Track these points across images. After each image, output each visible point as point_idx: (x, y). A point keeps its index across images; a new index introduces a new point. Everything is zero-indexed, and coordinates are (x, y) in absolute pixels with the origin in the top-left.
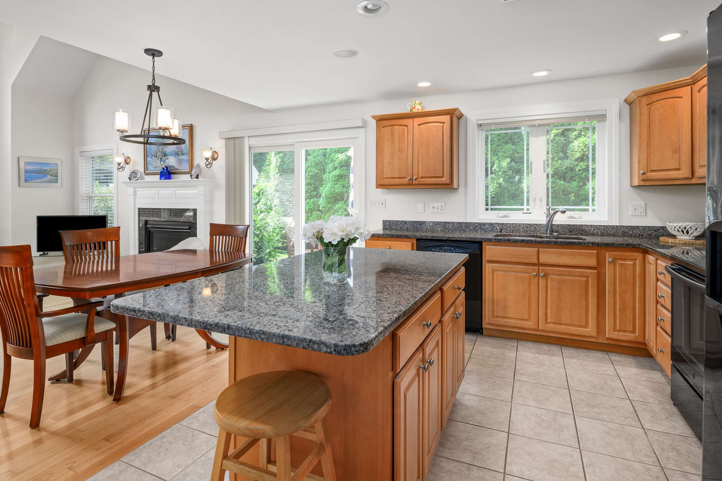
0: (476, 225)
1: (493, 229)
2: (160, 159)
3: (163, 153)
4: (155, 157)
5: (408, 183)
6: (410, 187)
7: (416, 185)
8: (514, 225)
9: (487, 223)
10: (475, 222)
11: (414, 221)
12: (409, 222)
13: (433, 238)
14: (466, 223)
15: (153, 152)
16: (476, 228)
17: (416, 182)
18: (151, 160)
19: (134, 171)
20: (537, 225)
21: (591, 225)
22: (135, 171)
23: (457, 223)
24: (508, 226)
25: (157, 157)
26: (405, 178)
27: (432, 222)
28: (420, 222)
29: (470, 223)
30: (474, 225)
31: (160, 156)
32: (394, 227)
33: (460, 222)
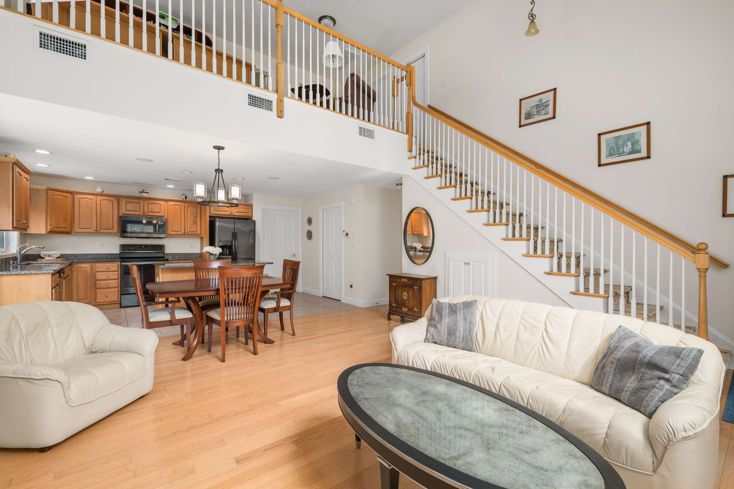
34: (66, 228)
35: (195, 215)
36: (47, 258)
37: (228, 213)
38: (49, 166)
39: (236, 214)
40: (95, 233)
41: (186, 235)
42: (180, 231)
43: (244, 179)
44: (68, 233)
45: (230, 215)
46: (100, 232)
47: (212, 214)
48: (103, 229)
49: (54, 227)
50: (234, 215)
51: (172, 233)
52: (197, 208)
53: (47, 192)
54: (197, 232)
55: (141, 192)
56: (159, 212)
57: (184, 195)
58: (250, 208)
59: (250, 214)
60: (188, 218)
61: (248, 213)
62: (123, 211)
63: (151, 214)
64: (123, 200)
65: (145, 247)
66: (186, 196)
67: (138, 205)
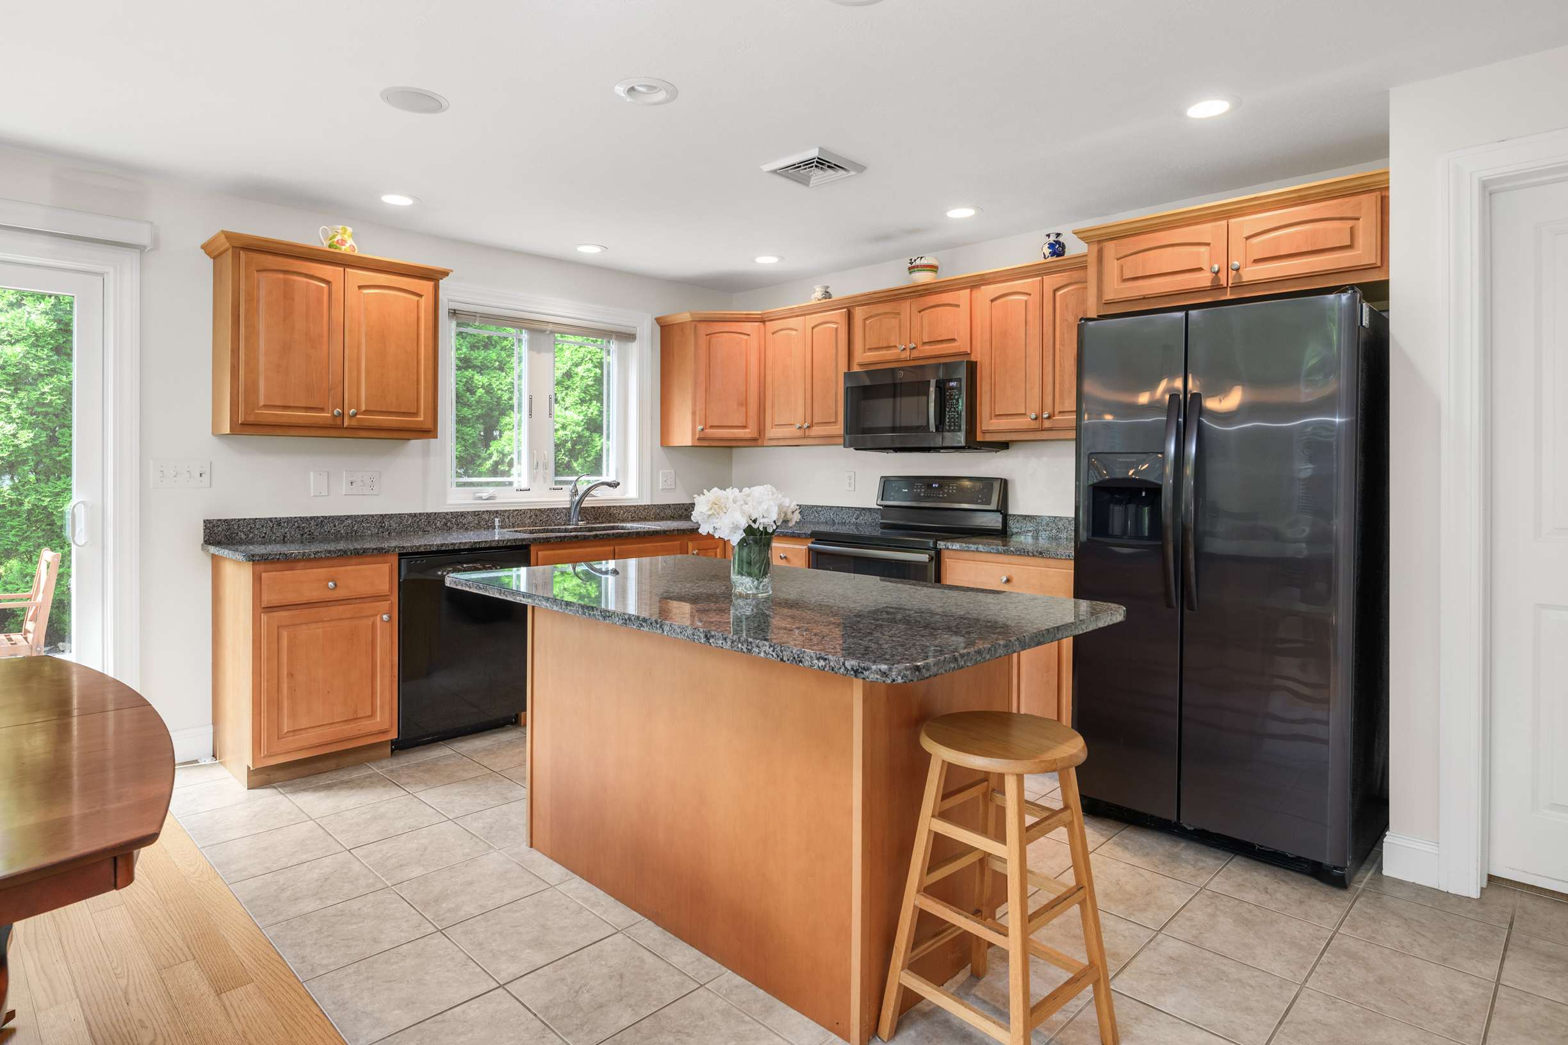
0: (447, 517)
1: (479, 522)
5: (330, 422)
6: (334, 433)
7: (348, 428)
8: (516, 513)
9: (468, 512)
10: (445, 511)
11: (303, 518)
12: (289, 520)
13: (443, 548)
14: (429, 515)
16: (449, 524)
17: (354, 423)
20: (550, 510)
21: (620, 506)
23: (410, 515)
24: (506, 514)
26: (322, 410)
27: (349, 517)
28: (318, 518)
29: (435, 514)
30: (444, 518)
32: (243, 536)
33: (415, 514)
37: (1205, 278)
39: (1251, 274)
40: (801, 439)
41: (1043, 430)
42: (1024, 416)
44: (755, 441)
45: (1216, 287)
46: (814, 434)
48: (816, 426)
49: (712, 427)
50: (1237, 287)
51: (1004, 424)
53: (695, 326)
55: (908, 270)
56: (954, 340)
57: (1052, 239)
58: (1368, 203)
59: (1364, 253)
60: (1057, 347)
61: (1350, 247)
62: (862, 356)
63: (929, 350)
64: (859, 313)
65: (941, 486)
66: (1058, 242)
67: (894, 322)
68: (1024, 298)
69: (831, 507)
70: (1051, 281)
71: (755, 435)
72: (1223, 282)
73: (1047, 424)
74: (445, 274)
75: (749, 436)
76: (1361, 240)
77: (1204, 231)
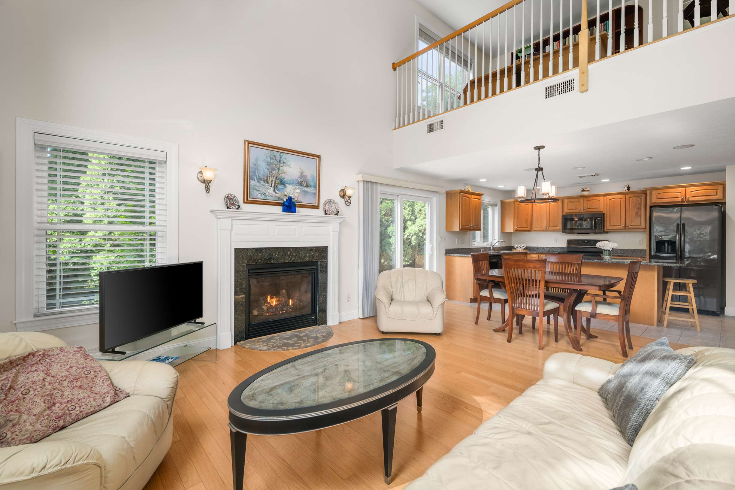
2: (273, 186)
3: (279, 179)
4: (264, 181)
15: (261, 175)
17: (472, 228)
18: (258, 184)
19: (228, 195)
22: (230, 195)
25: (268, 183)
26: (469, 225)
31: (273, 183)
34: (527, 227)
35: (638, 206)
36: (518, 249)
37: (680, 199)
38: (505, 186)
39: (691, 199)
40: (545, 230)
41: (626, 229)
42: (620, 226)
43: (651, 158)
44: (529, 231)
45: (682, 201)
46: (549, 229)
47: (653, 203)
48: (551, 227)
49: (519, 227)
50: (688, 201)
51: (611, 227)
52: (641, 199)
53: (514, 203)
54: (641, 225)
55: (582, 191)
56: (598, 208)
57: (627, 186)
58: (721, 188)
59: (719, 196)
60: (630, 211)
61: (716, 195)
62: (566, 211)
63: (590, 210)
64: (566, 201)
65: (588, 242)
66: (629, 187)
67: (578, 203)
68: (620, 199)
69: (549, 247)
70: (627, 196)
71: (530, 229)
72: (684, 200)
73: (627, 228)
74: (483, 195)
75: (528, 230)
76: (719, 194)
77: (680, 190)
